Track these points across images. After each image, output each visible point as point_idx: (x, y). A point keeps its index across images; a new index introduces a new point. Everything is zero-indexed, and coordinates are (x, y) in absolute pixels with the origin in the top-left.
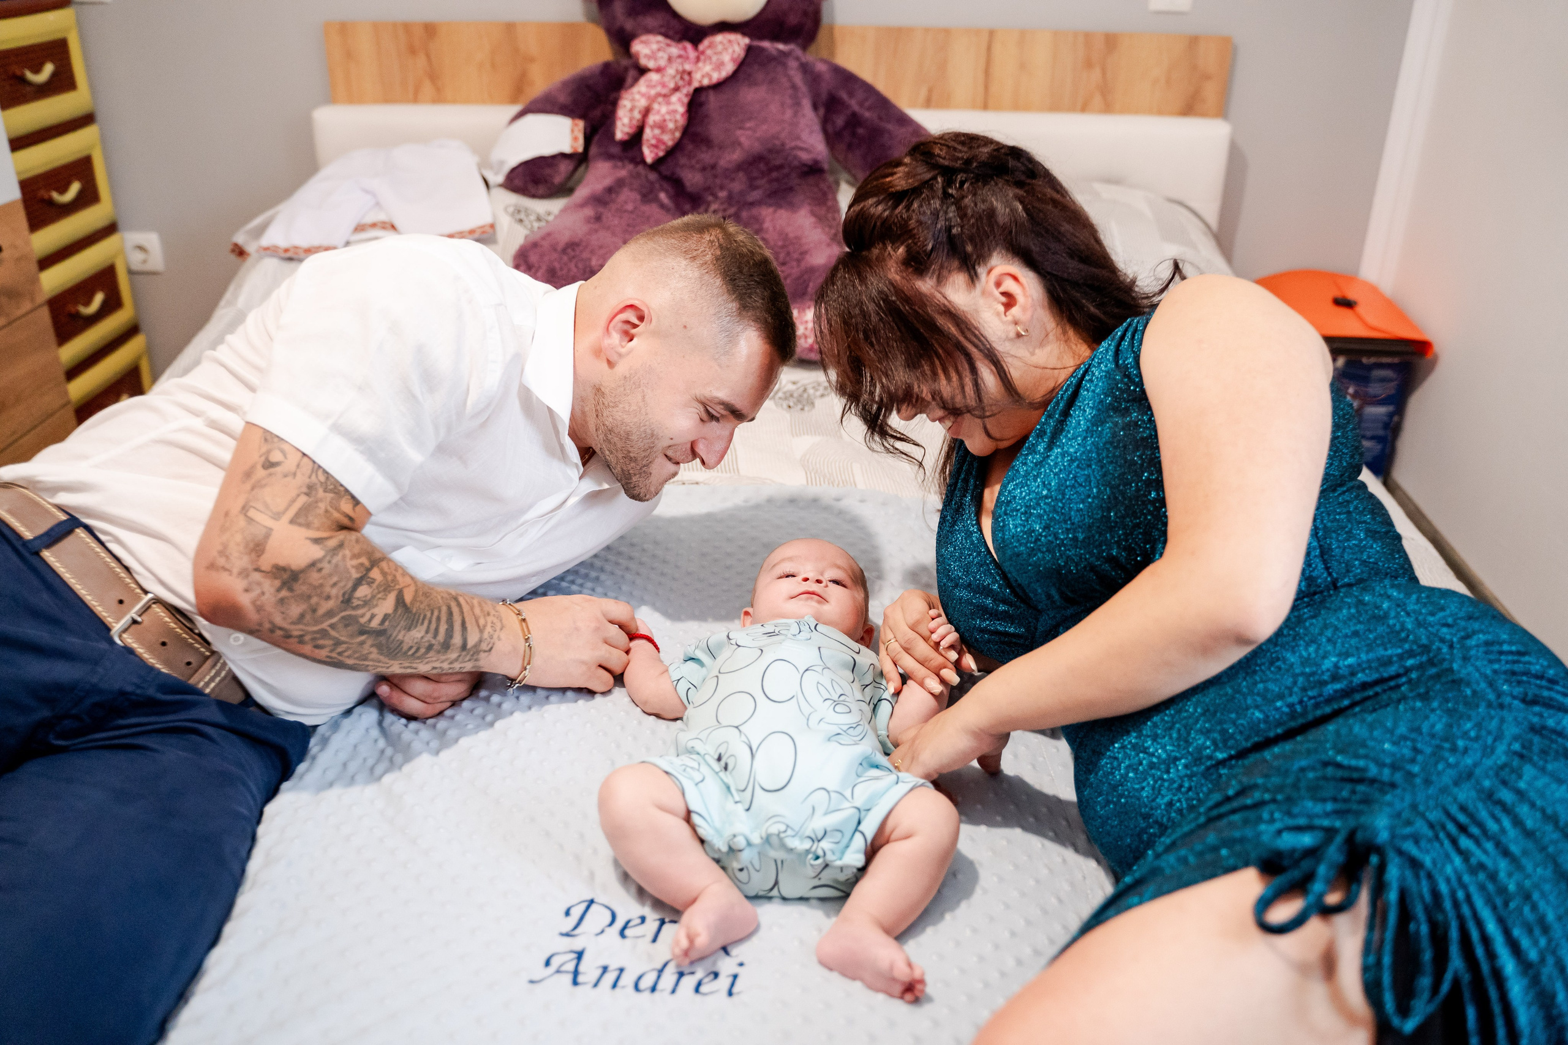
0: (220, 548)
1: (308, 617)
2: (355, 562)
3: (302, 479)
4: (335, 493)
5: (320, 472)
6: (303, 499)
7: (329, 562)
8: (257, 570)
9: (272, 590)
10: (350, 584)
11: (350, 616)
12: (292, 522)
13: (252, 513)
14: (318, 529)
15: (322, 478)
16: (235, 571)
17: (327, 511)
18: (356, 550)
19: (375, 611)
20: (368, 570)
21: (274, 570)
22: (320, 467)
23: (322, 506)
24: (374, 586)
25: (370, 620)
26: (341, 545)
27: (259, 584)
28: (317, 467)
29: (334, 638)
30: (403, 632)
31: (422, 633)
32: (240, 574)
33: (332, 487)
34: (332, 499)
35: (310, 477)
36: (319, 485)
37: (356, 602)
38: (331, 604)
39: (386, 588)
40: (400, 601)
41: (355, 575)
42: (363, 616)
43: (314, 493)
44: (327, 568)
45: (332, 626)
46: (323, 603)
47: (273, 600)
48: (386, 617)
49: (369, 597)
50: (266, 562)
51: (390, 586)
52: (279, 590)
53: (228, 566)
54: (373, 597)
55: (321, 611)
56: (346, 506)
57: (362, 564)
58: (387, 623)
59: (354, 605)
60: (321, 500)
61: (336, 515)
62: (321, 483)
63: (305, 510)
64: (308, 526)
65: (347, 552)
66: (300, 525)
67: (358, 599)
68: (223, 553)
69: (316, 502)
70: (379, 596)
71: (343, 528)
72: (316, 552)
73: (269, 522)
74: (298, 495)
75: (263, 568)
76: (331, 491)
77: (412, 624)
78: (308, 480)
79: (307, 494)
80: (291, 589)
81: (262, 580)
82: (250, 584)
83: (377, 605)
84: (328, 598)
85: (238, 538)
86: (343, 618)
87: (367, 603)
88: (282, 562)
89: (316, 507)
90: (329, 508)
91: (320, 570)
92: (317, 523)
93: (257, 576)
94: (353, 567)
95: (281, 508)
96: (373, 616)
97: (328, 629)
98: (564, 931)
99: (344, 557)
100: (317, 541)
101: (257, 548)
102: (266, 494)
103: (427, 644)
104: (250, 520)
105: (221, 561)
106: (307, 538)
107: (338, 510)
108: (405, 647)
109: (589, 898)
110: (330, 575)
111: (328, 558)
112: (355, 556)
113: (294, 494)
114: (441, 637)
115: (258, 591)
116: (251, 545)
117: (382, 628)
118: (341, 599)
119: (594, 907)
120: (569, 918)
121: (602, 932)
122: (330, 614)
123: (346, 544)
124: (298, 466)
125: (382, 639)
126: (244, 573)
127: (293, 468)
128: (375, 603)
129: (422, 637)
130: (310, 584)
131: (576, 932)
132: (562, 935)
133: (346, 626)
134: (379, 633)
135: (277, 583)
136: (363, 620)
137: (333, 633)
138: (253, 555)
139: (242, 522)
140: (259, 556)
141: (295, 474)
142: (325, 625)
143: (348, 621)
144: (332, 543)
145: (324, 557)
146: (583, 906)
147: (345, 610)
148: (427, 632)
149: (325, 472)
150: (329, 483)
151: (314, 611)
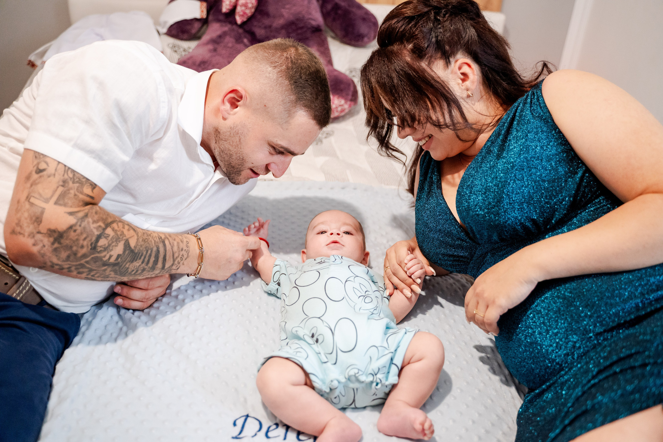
0: (16, 221)
1: (72, 258)
2: (95, 225)
3: (58, 178)
4: (80, 183)
5: (69, 172)
6: (61, 189)
7: (80, 226)
8: (39, 232)
9: (49, 244)
10: (94, 239)
11: (97, 257)
12: (56, 203)
13: (32, 200)
14: (71, 207)
15: (71, 175)
16: (26, 234)
17: (75, 195)
18: (96, 217)
19: (112, 253)
20: (104, 229)
21: (49, 232)
22: (69, 168)
23: (72, 192)
24: (110, 238)
25: (109, 259)
26: (86, 216)
27: (42, 241)
28: (67, 169)
29: (88, 268)
30: (128, 264)
31: (140, 263)
32: (29, 235)
33: (77, 180)
34: (78, 187)
35: (64, 175)
36: (69, 180)
37: (99, 249)
38: (84, 251)
39: (117, 239)
40: (127, 245)
41: (96, 233)
42: (105, 256)
43: (66, 185)
44: (79, 229)
45: (87, 262)
46: (80, 250)
47: (50, 249)
48: (119, 256)
49: (107, 245)
50: (43, 228)
51: (120, 238)
52: (53, 244)
53: (22, 232)
54: (109, 245)
55: (79, 255)
56: (87, 190)
57: (100, 226)
58: (119, 260)
59: (99, 250)
60: (71, 189)
61: (81, 196)
62: (71, 178)
63: (63, 196)
64: (65, 205)
65: (90, 220)
66: (60, 205)
67: (101, 247)
68: (18, 224)
69: (69, 190)
70: (114, 244)
71: (87, 204)
72: (72, 220)
73: (43, 205)
74: (58, 187)
75: (42, 231)
76: (77, 182)
77: (134, 259)
78: (62, 178)
79: (63, 186)
80: (59, 243)
81: (42, 238)
82: (36, 241)
83: (112, 250)
84: (82, 247)
85: (26, 215)
86: (93, 258)
87: (106, 249)
88: (53, 227)
89: (69, 193)
90: (77, 193)
91: (75, 231)
92: (70, 203)
93: (39, 236)
94: (94, 228)
95: (49, 195)
96: (111, 256)
97: (85, 264)
98: (234, 435)
99: (88, 223)
100: (71, 214)
101: (38, 220)
102: (39, 188)
103: (142, 269)
104: (32, 204)
105: (18, 229)
106: (65, 212)
107: (82, 193)
108: (130, 270)
109: (246, 414)
110: (82, 233)
111: (79, 224)
112: (94, 222)
113: (55, 186)
114: (150, 265)
115: (41, 245)
116: (34, 219)
117: (117, 262)
118: (90, 247)
119: (249, 419)
120: (236, 427)
121: (256, 435)
122: (84, 256)
123: (89, 215)
124: (56, 170)
125: (117, 268)
126: (32, 235)
127: (53, 171)
128: (111, 248)
129: (140, 265)
130: (71, 239)
131: (241, 436)
132: (233, 438)
133: (95, 262)
134: (114, 265)
135: (52, 239)
136: (105, 259)
137: (88, 266)
138: (36, 224)
139: (27, 206)
140: (39, 225)
141: (54, 175)
142: (83, 262)
143: (96, 260)
144: (81, 215)
145: (77, 223)
146: (243, 419)
147: (93, 254)
148: (142, 263)
149: (73, 171)
150: (75, 178)
151: (75, 254)
